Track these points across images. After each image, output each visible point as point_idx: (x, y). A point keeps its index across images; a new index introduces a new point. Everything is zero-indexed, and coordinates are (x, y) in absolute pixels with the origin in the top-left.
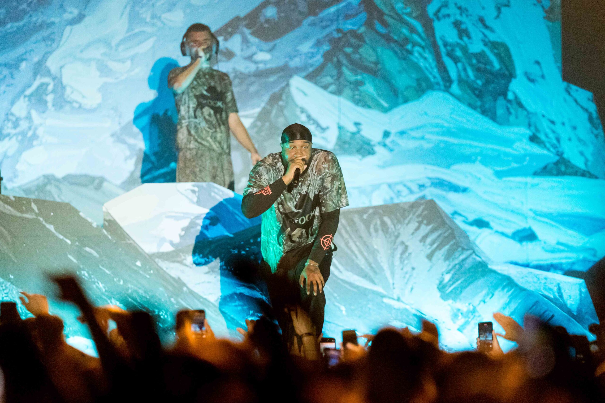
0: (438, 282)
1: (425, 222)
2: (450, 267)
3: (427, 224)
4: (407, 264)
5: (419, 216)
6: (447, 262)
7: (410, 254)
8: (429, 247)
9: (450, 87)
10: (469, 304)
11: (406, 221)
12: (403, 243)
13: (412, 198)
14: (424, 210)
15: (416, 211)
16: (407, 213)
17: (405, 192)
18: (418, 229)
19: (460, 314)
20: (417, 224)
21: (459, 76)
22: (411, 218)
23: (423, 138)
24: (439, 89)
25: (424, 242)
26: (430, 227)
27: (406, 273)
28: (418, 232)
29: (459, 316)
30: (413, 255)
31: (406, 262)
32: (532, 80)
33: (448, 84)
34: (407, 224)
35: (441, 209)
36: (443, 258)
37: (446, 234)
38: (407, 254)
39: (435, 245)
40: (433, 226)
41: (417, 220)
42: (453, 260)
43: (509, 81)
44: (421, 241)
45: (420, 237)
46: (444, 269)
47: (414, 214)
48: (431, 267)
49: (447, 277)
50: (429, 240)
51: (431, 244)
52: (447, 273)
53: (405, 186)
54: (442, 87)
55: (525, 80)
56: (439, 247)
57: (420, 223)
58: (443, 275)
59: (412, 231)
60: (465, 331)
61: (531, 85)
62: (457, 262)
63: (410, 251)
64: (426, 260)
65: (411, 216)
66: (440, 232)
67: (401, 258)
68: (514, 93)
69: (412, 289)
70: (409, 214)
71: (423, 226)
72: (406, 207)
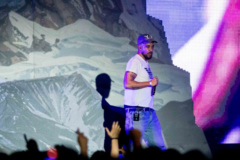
0: (82, 116)
1: (76, 85)
2: (89, 108)
3: (77, 87)
4: (67, 106)
5: (73, 82)
6: (87, 106)
7: (69, 101)
8: (78, 98)
9: (89, 17)
10: (98, 127)
11: (67, 85)
12: (65, 96)
13: (70, 73)
14: (76, 79)
15: (72, 80)
16: (67, 81)
17: (67, 70)
18: (72, 89)
19: (94, 132)
20: (72, 86)
21: (94, 11)
22: (69, 83)
23: (76, 43)
24: (84, 18)
25: (76, 96)
26: (79, 88)
27: (67, 111)
28: (73, 90)
29: (93, 133)
30: (70, 102)
31: (67, 105)
32: (131, 14)
33: (88, 15)
34: (67, 87)
35: (84, 78)
36: (85, 103)
37: (87, 92)
38: (67, 102)
39: (81, 97)
40: (80, 88)
41: (72, 84)
42: (90, 104)
43: (120, 14)
44: (74, 95)
45: (73, 93)
46: (86, 109)
47: (71, 81)
48: (79, 108)
49: (87, 113)
50: (78, 95)
51: (80, 97)
52: (87, 111)
53: (67, 67)
54: (86, 17)
55: (127, 14)
56: (83, 98)
57: (74, 86)
58: (85, 112)
59: (69, 90)
60: (96, 141)
61: (131, 16)
62: (92, 105)
63: (69, 100)
64: (77, 105)
65: (69, 82)
66: (84, 90)
67: (64, 103)
68: (122, 20)
69: (70, 119)
70: (68, 82)
71: (75, 88)
72: (67, 78)
